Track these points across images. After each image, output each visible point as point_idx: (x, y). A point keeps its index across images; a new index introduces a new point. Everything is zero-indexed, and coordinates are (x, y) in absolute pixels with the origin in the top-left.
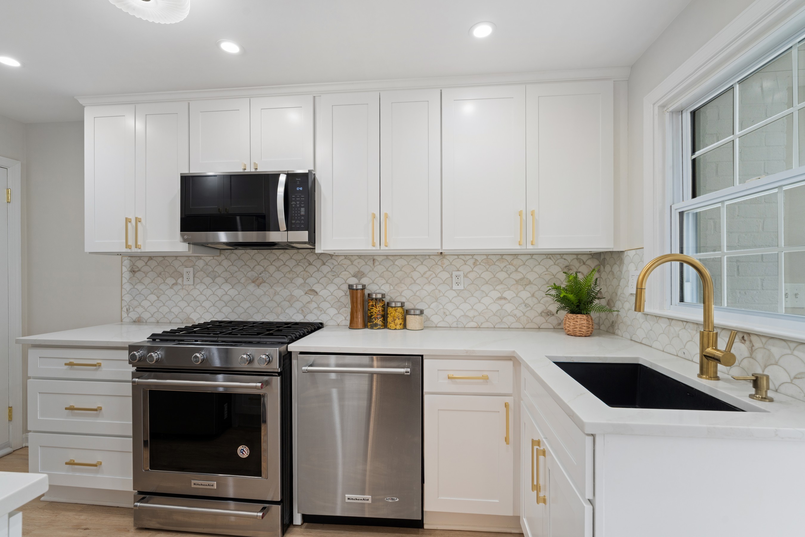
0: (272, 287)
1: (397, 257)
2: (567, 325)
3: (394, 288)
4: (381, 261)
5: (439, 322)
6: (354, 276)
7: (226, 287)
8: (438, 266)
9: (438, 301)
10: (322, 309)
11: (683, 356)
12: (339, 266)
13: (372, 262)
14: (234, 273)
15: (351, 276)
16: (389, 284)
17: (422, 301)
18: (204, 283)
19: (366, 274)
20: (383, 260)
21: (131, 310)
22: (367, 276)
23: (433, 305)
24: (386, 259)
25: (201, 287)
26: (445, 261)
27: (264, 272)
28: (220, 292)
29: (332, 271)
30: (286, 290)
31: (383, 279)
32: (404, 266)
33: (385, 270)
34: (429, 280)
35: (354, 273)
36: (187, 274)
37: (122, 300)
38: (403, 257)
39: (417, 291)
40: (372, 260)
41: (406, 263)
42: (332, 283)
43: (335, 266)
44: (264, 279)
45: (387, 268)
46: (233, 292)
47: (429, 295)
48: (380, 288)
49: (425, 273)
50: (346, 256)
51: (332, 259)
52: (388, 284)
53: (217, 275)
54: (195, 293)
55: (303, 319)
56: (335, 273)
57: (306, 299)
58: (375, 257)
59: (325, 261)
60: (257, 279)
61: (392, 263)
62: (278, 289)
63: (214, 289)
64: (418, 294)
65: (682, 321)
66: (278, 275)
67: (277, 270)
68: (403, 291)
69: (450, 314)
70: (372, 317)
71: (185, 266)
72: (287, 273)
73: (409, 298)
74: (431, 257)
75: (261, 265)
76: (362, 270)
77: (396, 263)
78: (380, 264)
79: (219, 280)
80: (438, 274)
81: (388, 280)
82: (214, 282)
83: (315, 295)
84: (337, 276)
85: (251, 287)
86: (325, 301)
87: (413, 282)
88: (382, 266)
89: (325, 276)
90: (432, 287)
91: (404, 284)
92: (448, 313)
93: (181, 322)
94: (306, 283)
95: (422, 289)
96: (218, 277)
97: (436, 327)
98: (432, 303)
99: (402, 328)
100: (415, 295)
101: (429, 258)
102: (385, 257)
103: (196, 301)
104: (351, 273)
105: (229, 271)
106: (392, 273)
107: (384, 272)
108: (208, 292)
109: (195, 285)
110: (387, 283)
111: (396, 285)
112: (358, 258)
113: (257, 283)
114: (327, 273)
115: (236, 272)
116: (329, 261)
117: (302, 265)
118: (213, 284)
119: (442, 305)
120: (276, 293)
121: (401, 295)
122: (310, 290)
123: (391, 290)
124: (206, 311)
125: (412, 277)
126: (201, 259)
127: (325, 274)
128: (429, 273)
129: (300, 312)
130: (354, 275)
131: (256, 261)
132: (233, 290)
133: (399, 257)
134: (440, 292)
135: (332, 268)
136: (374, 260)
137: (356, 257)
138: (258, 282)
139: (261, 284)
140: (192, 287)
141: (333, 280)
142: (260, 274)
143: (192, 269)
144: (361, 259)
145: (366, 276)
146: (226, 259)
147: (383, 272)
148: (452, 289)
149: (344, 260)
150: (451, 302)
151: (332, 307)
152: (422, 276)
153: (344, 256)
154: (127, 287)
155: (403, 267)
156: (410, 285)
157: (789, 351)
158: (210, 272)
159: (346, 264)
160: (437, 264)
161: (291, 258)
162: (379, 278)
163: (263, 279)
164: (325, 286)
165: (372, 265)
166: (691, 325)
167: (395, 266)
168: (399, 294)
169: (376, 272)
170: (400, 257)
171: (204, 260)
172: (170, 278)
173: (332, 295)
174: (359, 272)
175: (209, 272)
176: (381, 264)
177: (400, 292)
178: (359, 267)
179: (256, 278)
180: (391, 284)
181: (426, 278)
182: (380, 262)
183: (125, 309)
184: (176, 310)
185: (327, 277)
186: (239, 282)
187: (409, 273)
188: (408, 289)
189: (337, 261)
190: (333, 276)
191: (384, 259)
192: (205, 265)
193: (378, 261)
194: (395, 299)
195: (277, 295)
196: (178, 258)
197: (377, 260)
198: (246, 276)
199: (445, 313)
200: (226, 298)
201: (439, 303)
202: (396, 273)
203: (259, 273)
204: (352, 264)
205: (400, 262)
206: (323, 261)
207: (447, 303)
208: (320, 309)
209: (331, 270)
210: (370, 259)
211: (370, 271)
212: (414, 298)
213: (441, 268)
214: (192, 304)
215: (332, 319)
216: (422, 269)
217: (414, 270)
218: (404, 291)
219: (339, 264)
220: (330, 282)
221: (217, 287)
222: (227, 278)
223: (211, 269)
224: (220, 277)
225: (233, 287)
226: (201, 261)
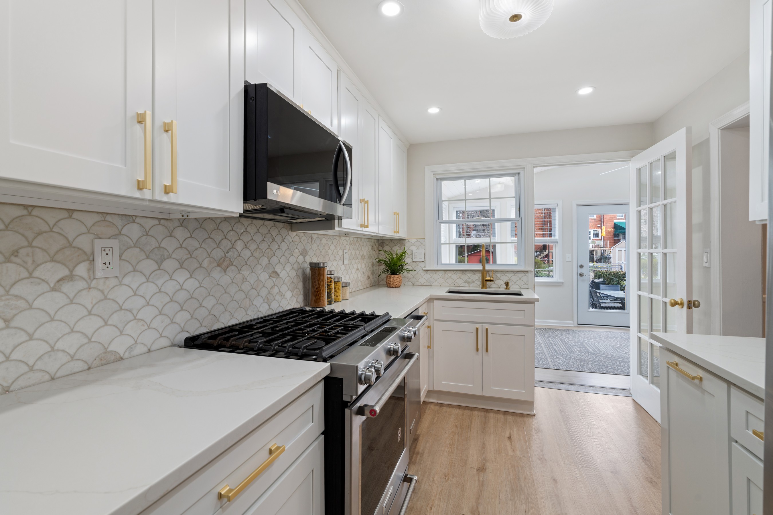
0: (239, 271)
2: (395, 282)
4: (315, 239)
7: (181, 276)
8: (338, 245)
12: (293, 243)
13: (310, 240)
15: (299, 254)
18: (141, 272)
19: (308, 252)
22: (309, 254)
24: (317, 237)
25: (135, 280)
26: (341, 241)
27: (231, 250)
28: (170, 287)
29: (288, 248)
30: (253, 274)
32: (325, 244)
33: (317, 248)
34: (335, 257)
36: (104, 253)
39: (330, 267)
42: (288, 262)
43: (290, 243)
44: (231, 260)
45: (318, 246)
46: (191, 284)
47: (335, 270)
49: (334, 250)
53: (166, 254)
54: (122, 294)
55: (268, 310)
56: (290, 251)
57: (269, 283)
58: (312, 235)
60: (224, 261)
61: (320, 242)
62: (246, 272)
63: (160, 282)
65: (453, 271)
66: (246, 253)
67: (245, 247)
71: (94, 234)
72: (254, 251)
75: (228, 239)
78: (314, 242)
79: (169, 264)
80: (338, 252)
81: (318, 258)
82: (159, 269)
83: (277, 278)
84: (291, 254)
85: (216, 274)
86: (284, 283)
88: (315, 244)
89: (284, 255)
90: (336, 263)
93: (86, 367)
94: (270, 263)
95: (332, 265)
96: (168, 258)
101: (335, 238)
103: (123, 311)
104: (300, 250)
107: (317, 250)
108: (149, 289)
109: (121, 277)
113: (223, 266)
114: (285, 251)
115: (196, 249)
117: (267, 241)
118: (158, 272)
120: (244, 280)
122: (273, 271)
124: (146, 327)
126: (134, 222)
129: (266, 301)
131: (223, 232)
132: (191, 281)
134: (339, 267)
138: (225, 264)
139: (227, 268)
140: (113, 282)
141: (289, 259)
142: (227, 252)
143: (115, 242)
148: (343, 263)
149: (296, 237)
151: (288, 289)
152: (332, 254)
158: (154, 249)
159: (296, 242)
160: (338, 243)
161: (258, 232)
163: (230, 260)
164: (284, 266)
165: (310, 243)
166: (459, 272)
169: (312, 250)
171: (141, 225)
172: (49, 265)
173: (288, 276)
174: (303, 249)
175: (151, 249)
178: (304, 245)
179: (223, 259)
186: (201, 266)
187: (327, 251)
189: (291, 238)
190: (289, 254)
192: (144, 235)
195: (245, 281)
196: (75, 215)
197: (313, 238)
198: (209, 255)
200: (181, 296)
202: (322, 251)
203: (225, 252)
204: (300, 241)
205: (323, 241)
206: (283, 237)
208: (281, 293)
210: (309, 237)
211: (309, 249)
214: (115, 319)
216: (333, 247)
217: (329, 248)
221: (167, 277)
222: (183, 260)
223: (154, 244)
224: (171, 258)
225: (191, 276)
226: (135, 227)
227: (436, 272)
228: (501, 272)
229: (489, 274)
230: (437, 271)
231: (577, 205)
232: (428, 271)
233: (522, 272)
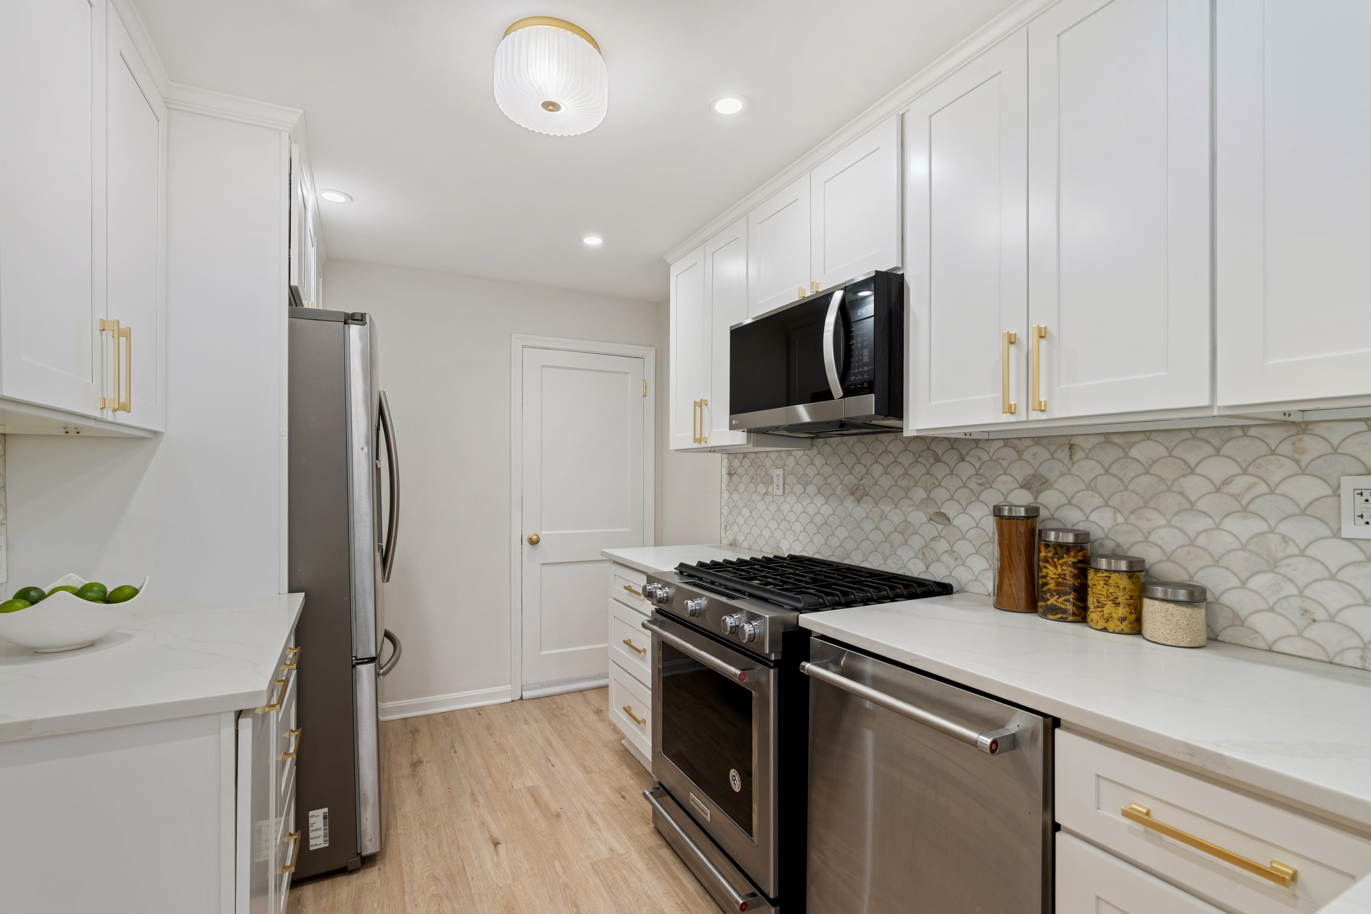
0: (877, 504)
1: (1135, 438)
3: (1126, 519)
4: (1090, 450)
5: (1283, 637)
6: (1024, 485)
7: (819, 501)
8: (1282, 459)
9: (1278, 570)
10: (958, 556)
12: (992, 463)
13: (1066, 452)
14: (828, 478)
15: (1017, 486)
16: (1112, 510)
17: (1216, 564)
18: (795, 494)
19: (1052, 482)
20: (1095, 446)
21: (728, 528)
22: (1056, 486)
23: (1260, 582)
24: (1103, 443)
25: (791, 499)
26: (1308, 441)
27: (866, 476)
28: (811, 509)
29: (977, 474)
30: (897, 511)
31: (1097, 495)
32: (1158, 460)
33: (1102, 471)
34: (1244, 502)
35: (1024, 480)
36: (777, 478)
37: (721, 513)
38: (1153, 436)
39: (1199, 534)
40: (1068, 447)
41: (1165, 453)
42: (978, 500)
43: (985, 462)
44: (866, 488)
45: (1106, 466)
46: (826, 510)
47: (1243, 547)
48: (1087, 518)
49: (1227, 482)
50: (1008, 439)
51: (977, 447)
52: (1108, 508)
53: (809, 480)
54: (786, 508)
55: (924, 572)
56: (984, 480)
57: (931, 530)
58: (1075, 440)
59: (964, 454)
60: (857, 489)
61: (1121, 454)
62: (886, 508)
63: (805, 504)
64: (1202, 540)
66: (886, 482)
67: (884, 472)
68: (1154, 530)
69: (1332, 619)
70: (1045, 589)
71: (775, 465)
72: (899, 478)
73: (1174, 551)
74: (1252, 432)
75: (862, 464)
76: (1042, 471)
77: (1134, 452)
78: (1087, 457)
79: (811, 489)
80: (1277, 485)
81: (1110, 498)
82: (805, 492)
83: (945, 525)
84: (988, 486)
85: (849, 503)
86: (964, 538)
87: (1186, 505)
88: (1093, 463)
89: (965, 486)
90: (1255, 526)
91: (1156, 509)
92: (1319, 614)
94: (931, 499)
95: (1217, 527)
97: (1270, 650)
98: (1253, 574)
99: (1126, 630)
100: (1192, 543)
101: (1245, 435)
102: (1101, 439)
103: (786, 521)
104: (1017, 478)
105: (822, 475)
106: (1121, 479)
107: (1099, 478)
108: (799, 508)
109: (785, 495)
110: (1107, 505)
111: (1132, 512)
112: (1034, 443)
113: (856, 496)
114: (968, 478)
115: (830, 476)
116: (973, 452)
117: (924, 462)
118: (804, 495)
119: (1293, 582)
120: (883, 517)
121: (1146, 540)
122: (937, 513)
123: (1117, 524)
125: (1181, 493)
126: (791, 455)
127: (964, 480)
128: (1242, 482)
129: (920, 556)
130: (1025, 483)
131: (856, 456)
132: (826, 506)
133: (1142, 436)
134: (1287, 543)
135: (977, 467)
136: (1071, 447)
137: (1030, 442)
138: (859, 493)
139: (862, 498)
140: (782, 499)
141: (980, 494)
142: (861, 480)
143: (782, 470)
144: (1040, 445)
145: (1051, 487)
146: (819, 454)
147: (1095, 478)
148: (1336, 534)
149: (1002, 449)
150: (1333, 577)
151: (977, 552)
152: (1218, 490)
153: (1003, 439)
154: (725, 495)
155: (1154, 462)
156: (1177, 513)
159: (1006, 459)
160: (1273, 453)
161: (906, 449)
162: (1086, 492)
163: (864, 489)
164: (964, 507)
165: (1066, 460)
167: (1129, 460)
168: (1142, 539)
169: (1078, 477)
170: (1145, 438)
171: (794, 456)
172: (761, 484)
173: (977, 526)
174: (1034, 476)
175: (800, 475)
176: (1090, 456)
177: (1145, 531)
178: (1036, 465)
179: (856, 487)
180: (1116, 510)
181: (1232, 496)
182: (1087, 451)
183: (723, 527)
184: (766, 533)
185: (968, 488)
186: (834, 493)
187: (1174, 481)
188: (1169, 524)
189: (988, 453)
190: (980, 485)
191: (1099, 444)
192: (796, 465)
193: (1082, 449)
194: (1129, 549)
195: (885, 519)
196: (769, 454)
197: (1079, 446)
198: (842, 482)
199: (1305, 612)
200: (819, 520)
201: (1284, 576)
202: (1131, 480)
203: (859, 478)
204: (1020, 459)
205: (1143, 451)
206: (961, 454)
207: (1316, 581)
208: (956, 554)
209: (975, 472)
210: (1062, 446)
211: (1062, 475)
212: (1189, 553)
213: (1293, 464)
214: (782, 525)
215: (976, 579)
216: (1218, 469)
217: (1189, 471)
218: (1156, 531)
219: (993, 458)
220: (974, 498)
221: (809, 500)
222: (820, 485)
223: (802, 471)
224: (811, 483)
225: (826, 502)
226: (792, 458)
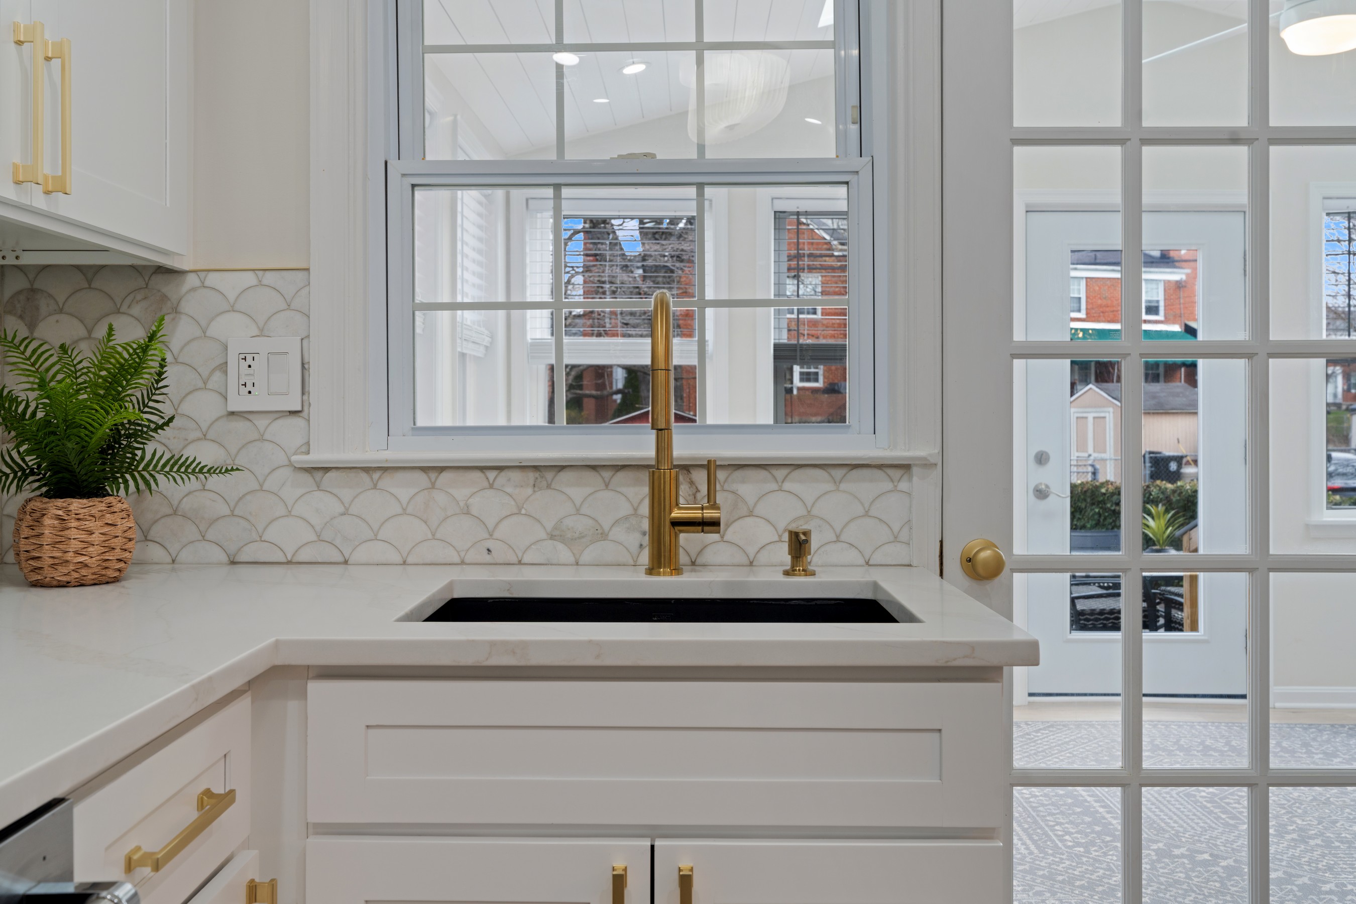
11: (487, 558)
157: (774, 486)
166: (516, 476)
227: (376, 476)
228: (763, 473)
229: (692, 483)
230: (385, 469)
231: (1027, 205)
232: (327, 470)
233: (878, 473)
